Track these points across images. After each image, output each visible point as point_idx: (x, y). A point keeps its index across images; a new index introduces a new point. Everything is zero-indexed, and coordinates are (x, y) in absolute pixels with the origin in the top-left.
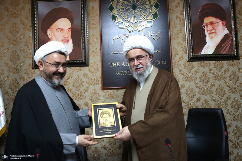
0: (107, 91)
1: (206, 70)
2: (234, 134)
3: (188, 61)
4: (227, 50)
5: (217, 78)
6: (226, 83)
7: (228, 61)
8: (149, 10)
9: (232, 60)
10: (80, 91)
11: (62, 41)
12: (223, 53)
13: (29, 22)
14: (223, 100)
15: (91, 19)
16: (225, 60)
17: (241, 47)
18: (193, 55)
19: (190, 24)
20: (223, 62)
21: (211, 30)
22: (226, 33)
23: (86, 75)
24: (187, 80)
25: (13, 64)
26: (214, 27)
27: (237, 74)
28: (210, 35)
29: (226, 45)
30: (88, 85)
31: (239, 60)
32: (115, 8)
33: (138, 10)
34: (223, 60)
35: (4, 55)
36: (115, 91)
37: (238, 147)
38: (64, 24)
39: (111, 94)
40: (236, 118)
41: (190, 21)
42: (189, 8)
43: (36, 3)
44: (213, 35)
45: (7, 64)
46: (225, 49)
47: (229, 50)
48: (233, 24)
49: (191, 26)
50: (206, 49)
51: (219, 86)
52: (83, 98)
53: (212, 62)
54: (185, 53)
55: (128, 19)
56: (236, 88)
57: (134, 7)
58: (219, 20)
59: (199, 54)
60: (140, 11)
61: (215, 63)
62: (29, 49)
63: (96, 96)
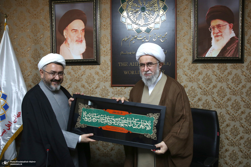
0: (116, 88)
1: (210, 72)
2: (232, 133)
3: (192, 63)
4: (232, 53)
5: (220, 80)
6: (228, 85)
7: (232, 64)
8: (157, 12)
9: (236, 63)
10: (92, 87)
11: (77, 41)
12: (228, 56)
13: (48, 23)
14: (223, 101)
15: (103, 20)
16: (229, 63)
17: (247, 50)
18: (197, 57)
19: (197, 26)
20: (227, 64)
21: (218, 33)
22: (233, 36)
23: (97, 73)
24: (190, 81)
25: (35, 61)
26: (221, 30)
27: (240, 77)
28: (216, 38)
29: (231, 48)
30: (99, 82)
31: (244, 63)
32: (125, 11)
33: (147, 12)
34: (227, 63)
35: (27, 52)
36: (123, 88)
37: (234, 145)
38: (78, 25)
39: (119, 91)
40: (235, 118)
41: (197, 23)
42: (197, 10)
43: (53, 5)
44: (219, 38)
45: (30, 61)
46: (230, 52)
47: (234, 53)
48: (240, 27)
49: (197, 29)
50: (211, 51)
51: (221, 88)
52: (94, 93)
53: (216, 65)
54: (190, 55)
55: (137, 22)
56: (237, 91)
57: (143, 9)
58: (226, 23)
59: (204, 56)
60: (148, 13)
61: (219, 65)
62: (48, 48)
63: (106, 92)
